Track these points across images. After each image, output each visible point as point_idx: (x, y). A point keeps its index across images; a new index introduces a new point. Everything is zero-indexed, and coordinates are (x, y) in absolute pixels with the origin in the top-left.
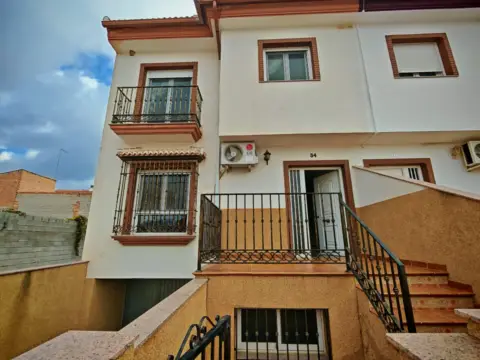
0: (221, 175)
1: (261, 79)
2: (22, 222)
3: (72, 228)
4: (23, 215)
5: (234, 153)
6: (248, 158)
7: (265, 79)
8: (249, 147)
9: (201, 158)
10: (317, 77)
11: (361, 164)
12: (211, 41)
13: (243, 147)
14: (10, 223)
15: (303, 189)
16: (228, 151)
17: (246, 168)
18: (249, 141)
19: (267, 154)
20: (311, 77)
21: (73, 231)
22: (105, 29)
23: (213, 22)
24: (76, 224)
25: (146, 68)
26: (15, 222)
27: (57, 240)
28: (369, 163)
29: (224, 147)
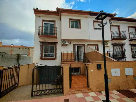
0: (61, 46)
1: (70, 27)
2: (6, 55)
3: (16, 57)
4: (6, 53)
5: (64, 42)
6: (67, 43)
7: (71, 27)
8: (67, 41)
9: (57, 43)
10: (80, 28)
11: (87, 45)
12: (59, 17)
13: (66, 41)
14: (4, 56)
15: (77, 50)
16: (63, 42)
17: (66, 45)
18: (67, 40)
19: (70, 42)
20: (79, 28)
21: (17, 57)
22: (34, 11)
23: (60, 13)
24: (17, 56)
25: (43, 21)
26: (5, 55)
27: (14, 60)
28: (88, 45)
29: (62, 41)
